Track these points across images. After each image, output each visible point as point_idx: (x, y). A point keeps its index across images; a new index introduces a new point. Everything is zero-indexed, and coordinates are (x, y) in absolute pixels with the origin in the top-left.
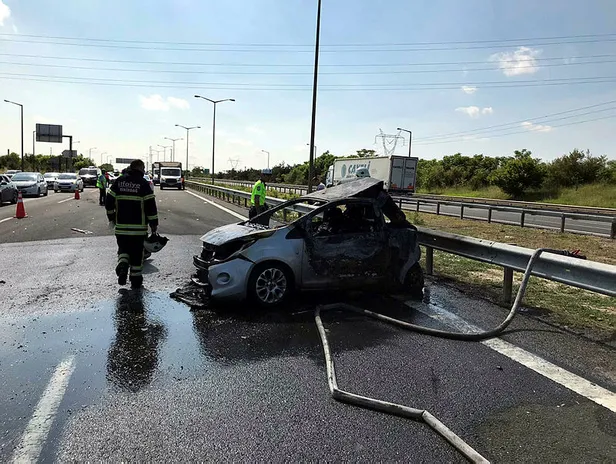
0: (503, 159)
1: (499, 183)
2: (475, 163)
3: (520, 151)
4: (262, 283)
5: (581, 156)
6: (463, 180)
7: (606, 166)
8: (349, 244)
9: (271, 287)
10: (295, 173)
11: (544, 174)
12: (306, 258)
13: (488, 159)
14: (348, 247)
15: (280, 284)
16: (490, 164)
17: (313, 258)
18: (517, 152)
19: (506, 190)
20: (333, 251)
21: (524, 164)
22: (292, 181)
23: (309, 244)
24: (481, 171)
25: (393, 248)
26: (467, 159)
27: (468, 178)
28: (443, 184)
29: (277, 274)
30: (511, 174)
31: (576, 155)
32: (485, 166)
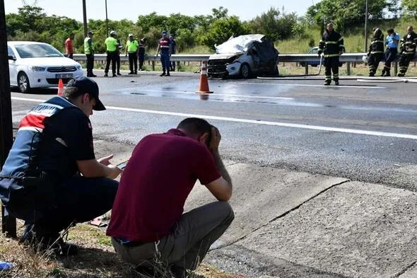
0: (201, 18)
3: (218, 9)
5: (277, 14)
18: (214, 10)
21: (230, 23)
30: (219, 33)
31: (273, 13)
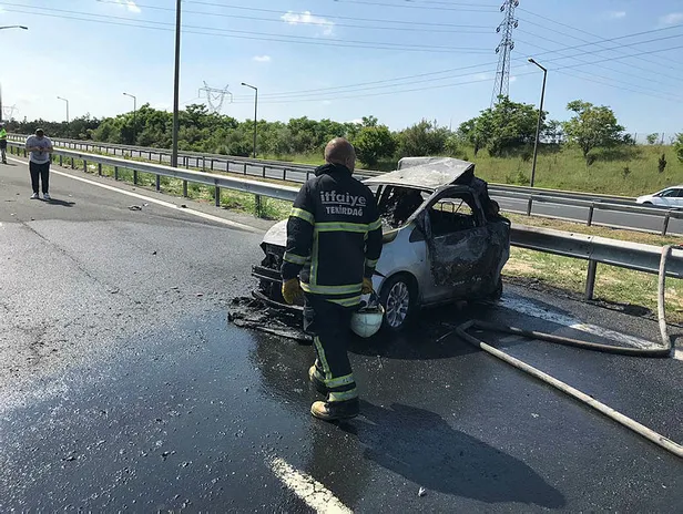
0: (351, 126)
2: (323, 128)
3: (368, 117)
4: (391, 303)
5: (429, 127)
6: (313, 146)
8: (463, 244)
9: (397, 307)
10: (106, 128)
12: (429, 266)
13: (336, 124)
16: (338, 130)
17: (435, 265)
18: (365, 119)
20: (450, 254)
21: (379, 133)
22: (104, 137)
23: (430, 247)
26: (315, 123)
27: (318, 144)
28: (291, 149)
29: (403, 289)
31: (425, 125)
32: (334, 132)
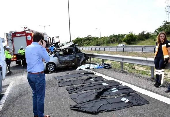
1: (125, 41)
2: (119, 36)
3: (130, 32)
4: (49, 67)
5: (145, 32)
6: (116, 41)
7: (152, 34)
8: (67, 57)
9: (51, 68)
11: (136, 38)
12: (58, 61)
14: (67, 58)
15: (53, 67)
16: (123, 36)
17: (59, 61)
19: (126, 43)
20: (64, 59)
23: (58, 58)
24: (120, 38)
25: (78, 57)
26: (116, 35)
27: (117, 40)
29: (52, 65)
30: (127, 38)
32: (121, 37)
